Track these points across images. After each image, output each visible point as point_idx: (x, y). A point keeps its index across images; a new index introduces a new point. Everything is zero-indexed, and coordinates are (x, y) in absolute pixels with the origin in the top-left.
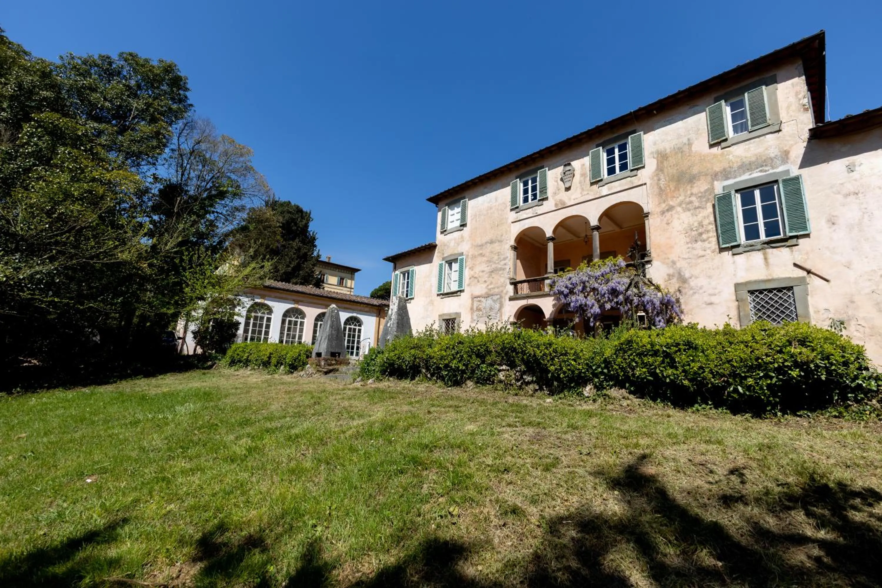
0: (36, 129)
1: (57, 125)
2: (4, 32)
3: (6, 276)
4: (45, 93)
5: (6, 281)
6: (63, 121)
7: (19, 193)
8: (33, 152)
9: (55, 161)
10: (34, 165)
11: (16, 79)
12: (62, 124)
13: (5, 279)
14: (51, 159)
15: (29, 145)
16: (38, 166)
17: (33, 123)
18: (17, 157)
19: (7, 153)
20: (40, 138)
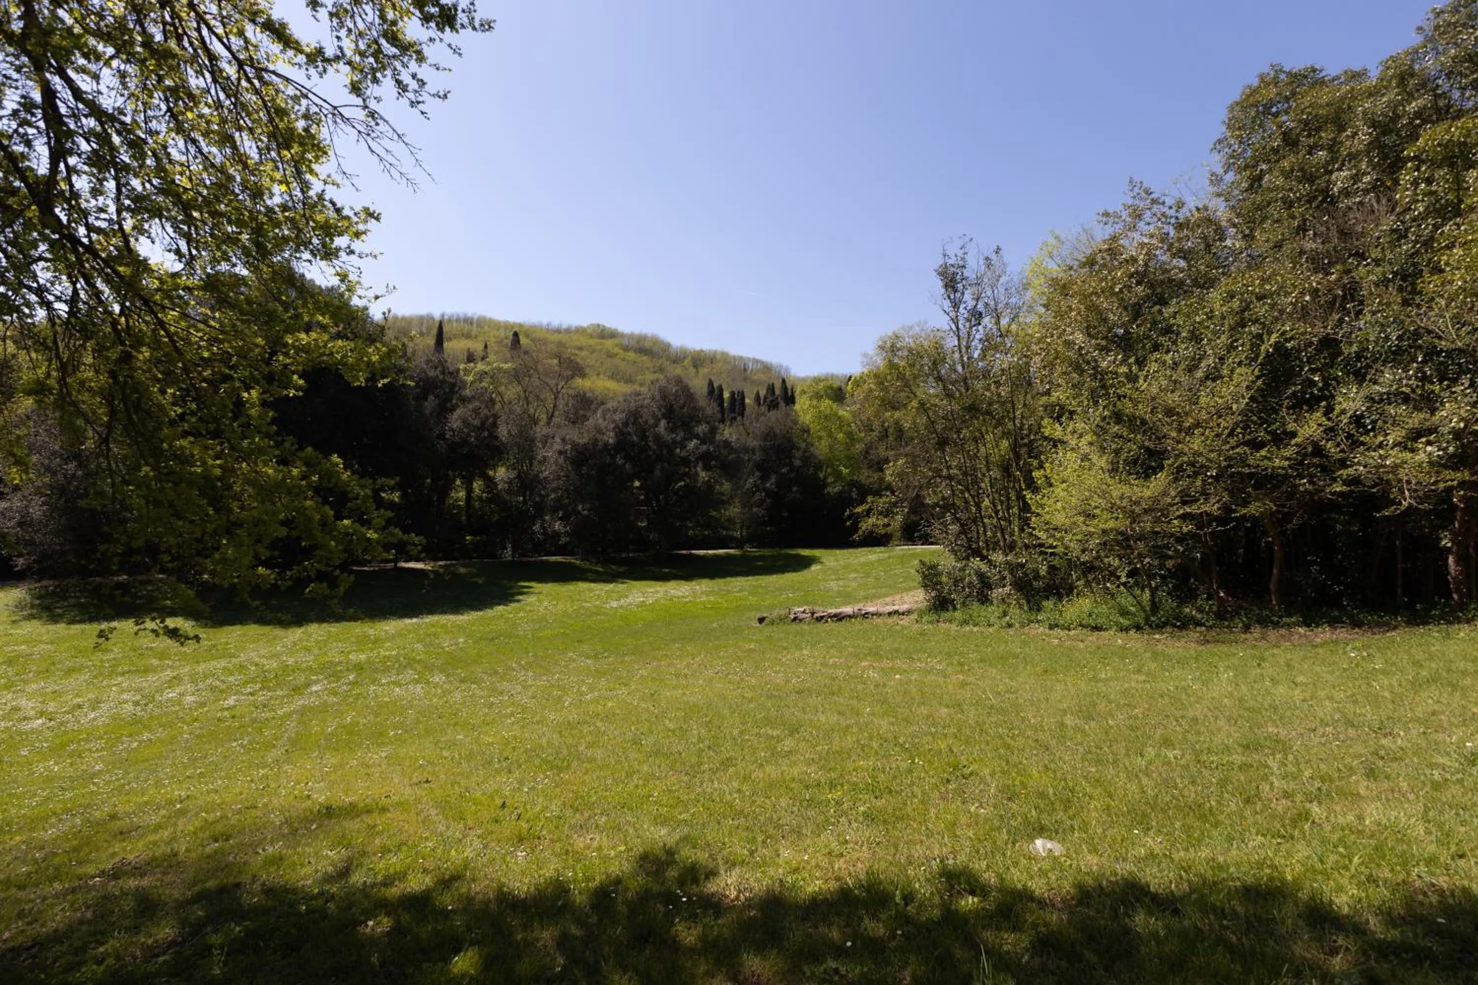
0: (1418, 169)
1: (1449, 141)
2: (1321, 71)
3: (1462, 419)
4: (1413, 107)
5: (1466, 426)
6: (1457, 128)
7: (1431, 284)
8: (1427, 208)
9: (1469, 202)
10: (1436, 227)
11: (1363, 118)
12: (1457, 133)
13: (1462, 425)
14: (1461, 201)
15: (1418, 201)
16: (1443, 225)
17: (1409, 165)
18: (1407, 230)
19: (1393, 231)
20: (1429, 181)
